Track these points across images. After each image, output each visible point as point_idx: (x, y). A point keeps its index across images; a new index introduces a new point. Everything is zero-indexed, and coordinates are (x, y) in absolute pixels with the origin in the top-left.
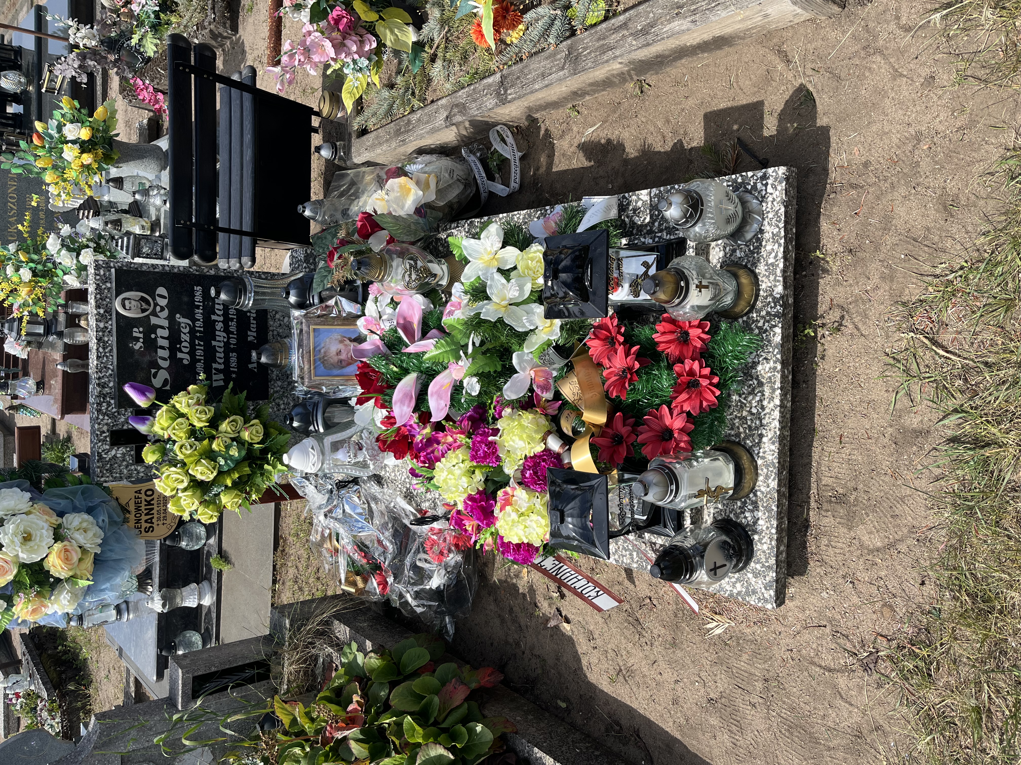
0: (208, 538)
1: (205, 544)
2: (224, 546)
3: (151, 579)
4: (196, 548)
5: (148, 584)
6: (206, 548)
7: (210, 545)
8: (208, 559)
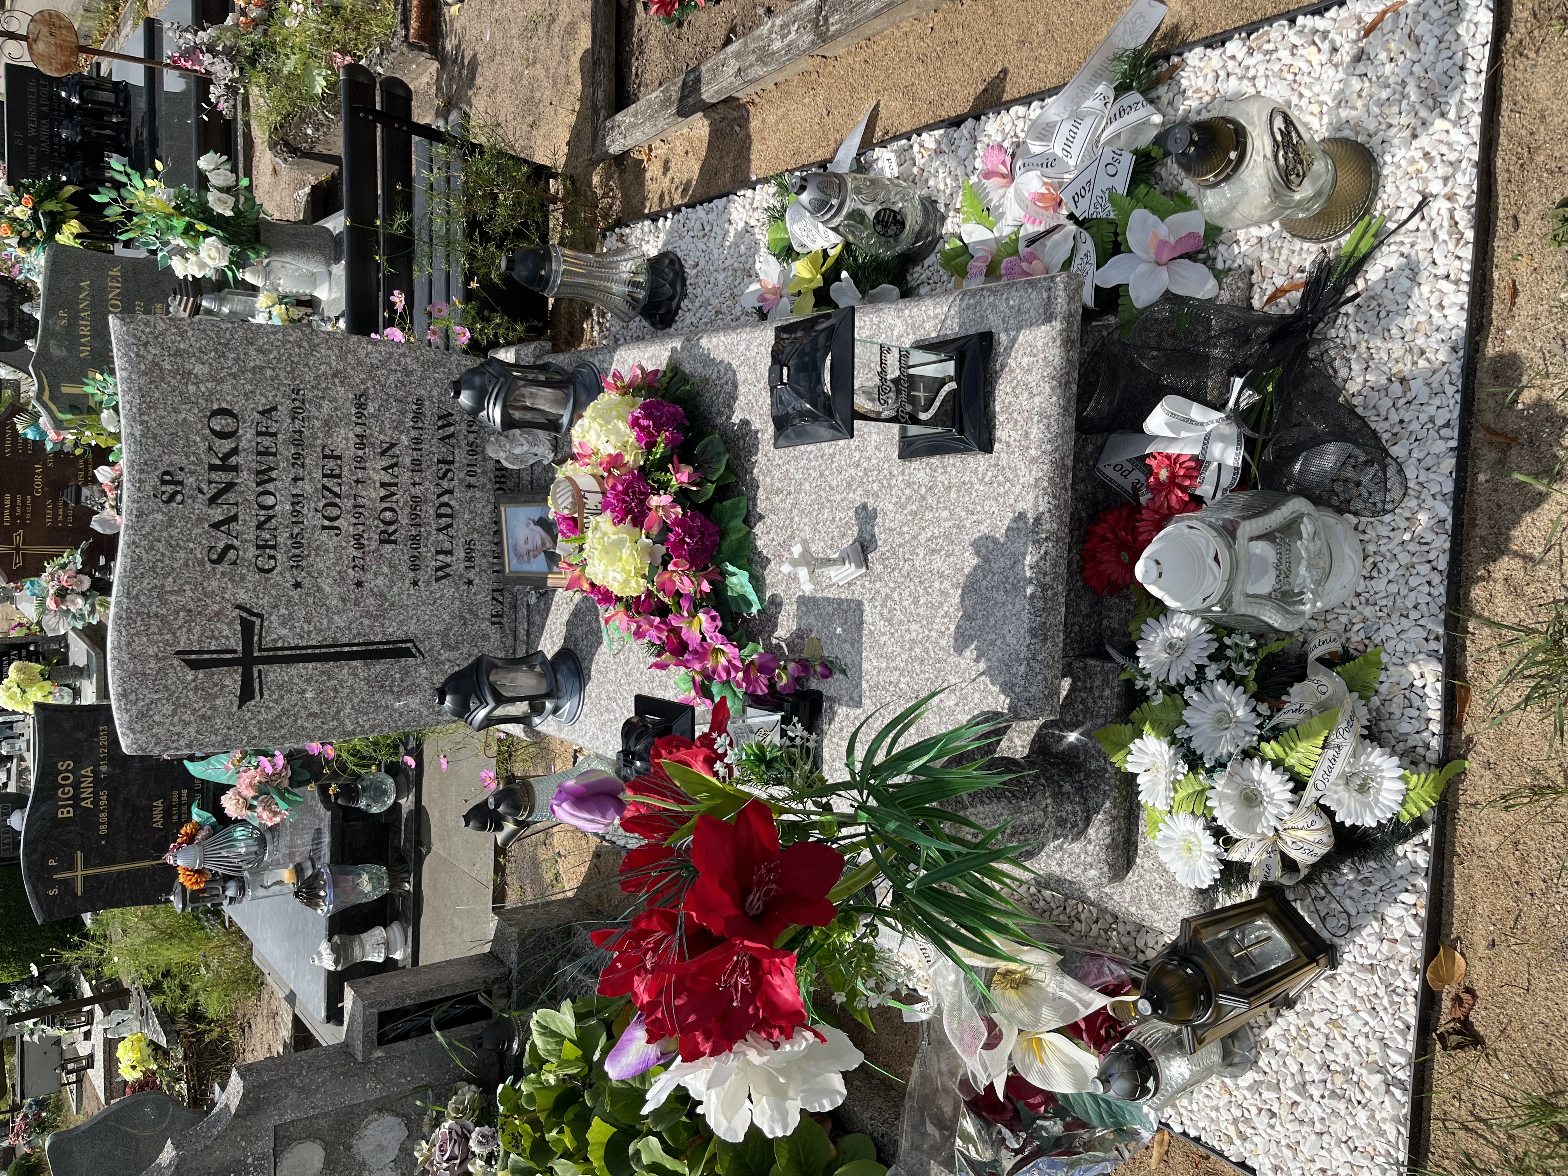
4: (380, 810)
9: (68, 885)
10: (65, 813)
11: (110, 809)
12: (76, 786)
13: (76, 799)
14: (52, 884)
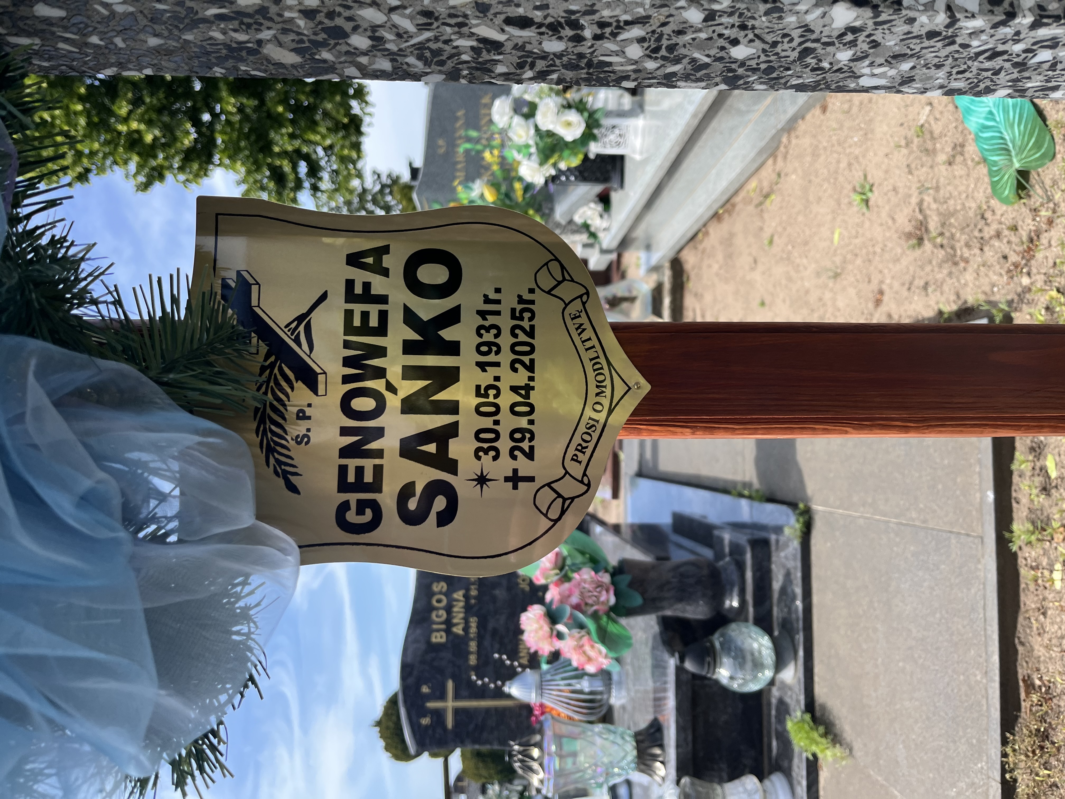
0: (779, 665)
1: (772, 683)
2: (819, 690)
3: (661, 746)
4: (753, 687)
5: (654, 757)
6: (775, 692)
7: (784, 687)
8: (781, 720)
9: (439, 715)
10: (439, 638)
11: (480, 638)
12: (449, 609)
13: (449, 623)
14: (424, 712)
